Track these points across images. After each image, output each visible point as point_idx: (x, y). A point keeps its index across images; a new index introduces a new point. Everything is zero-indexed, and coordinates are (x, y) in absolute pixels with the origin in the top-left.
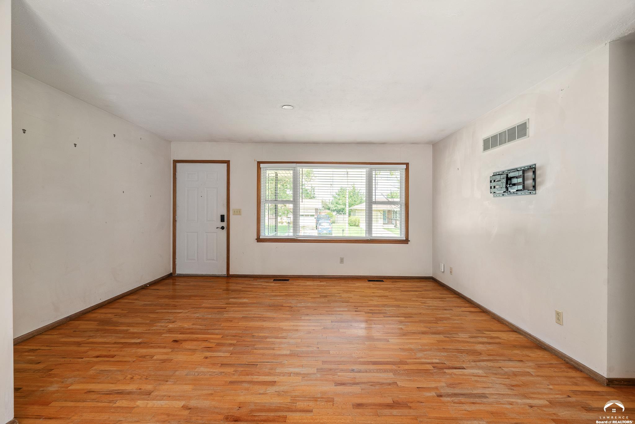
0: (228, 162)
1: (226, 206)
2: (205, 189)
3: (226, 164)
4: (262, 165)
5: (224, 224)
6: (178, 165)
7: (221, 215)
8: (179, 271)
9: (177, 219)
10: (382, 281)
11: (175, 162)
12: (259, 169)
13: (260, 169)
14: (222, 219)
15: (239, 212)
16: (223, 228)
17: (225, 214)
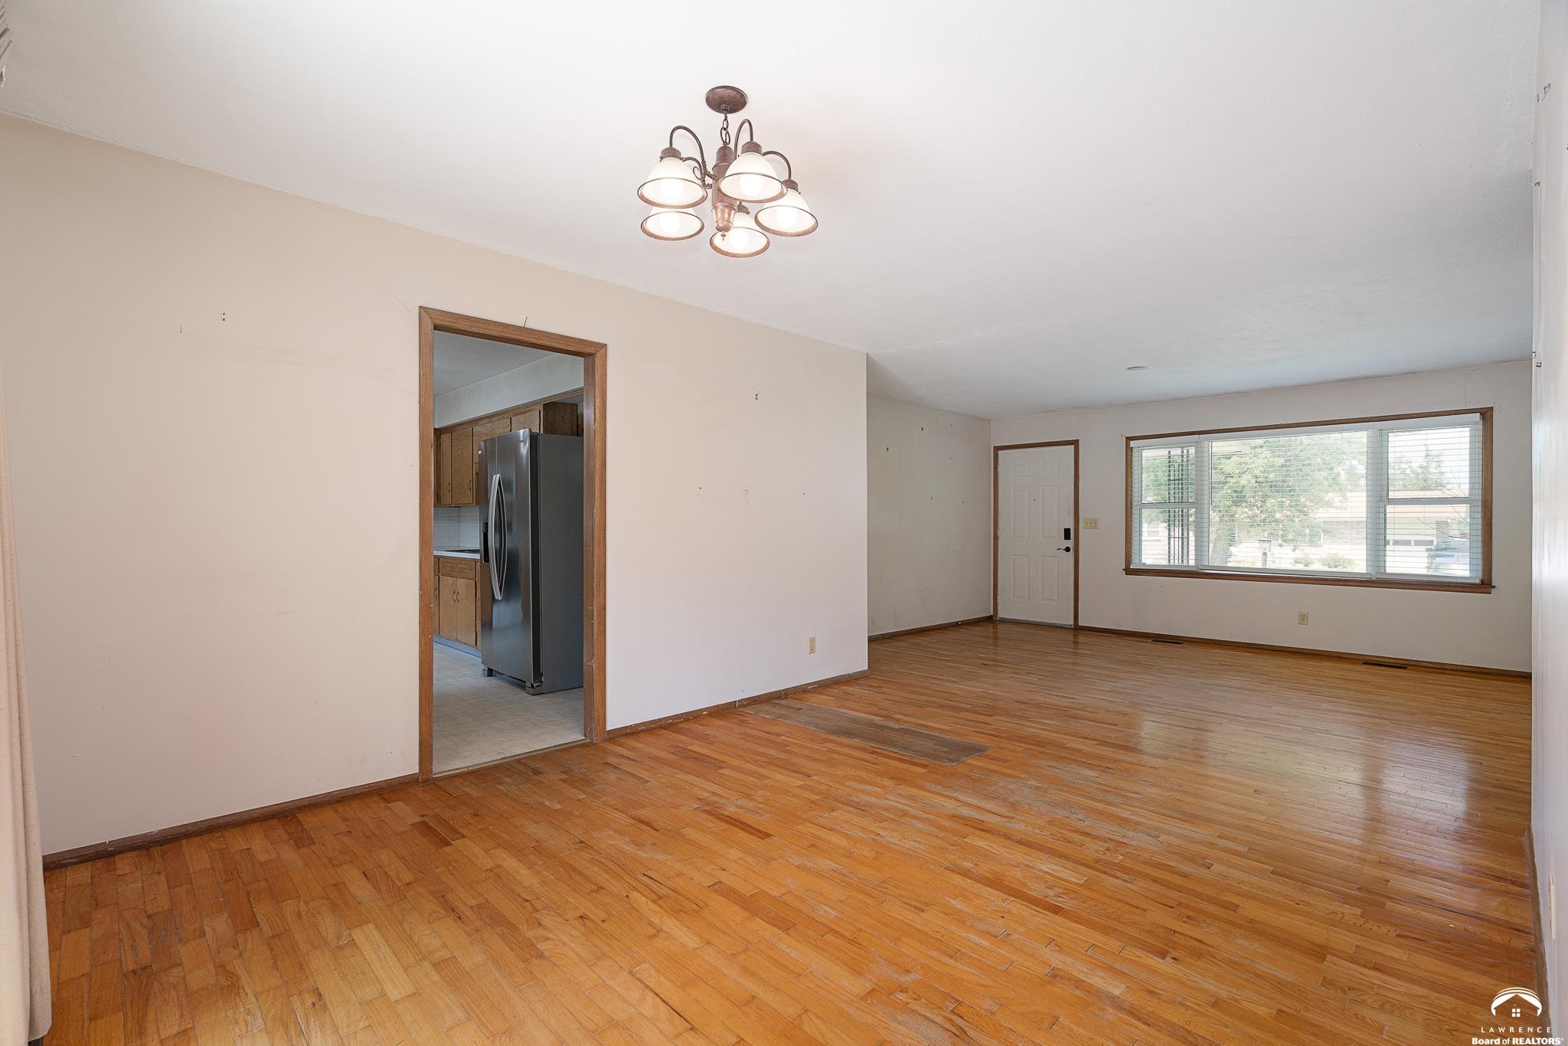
0: (1075, 443)
1: (1072, 514)
2: (1041, 488)
3: (1073, 447)
4: (1133, 443)
5: (1070, 543)
6: (1000, 452)
7: (1065, 529)
8: (1001, 615)
9: (999, 535)
10: (1405, 668)
11: (997, 449)
12: (1129, 451)
13: (1132, 450)
14: (1067, 536)
15: (1094, 524)
16: (1068, 549)
17: (1072, 527)
